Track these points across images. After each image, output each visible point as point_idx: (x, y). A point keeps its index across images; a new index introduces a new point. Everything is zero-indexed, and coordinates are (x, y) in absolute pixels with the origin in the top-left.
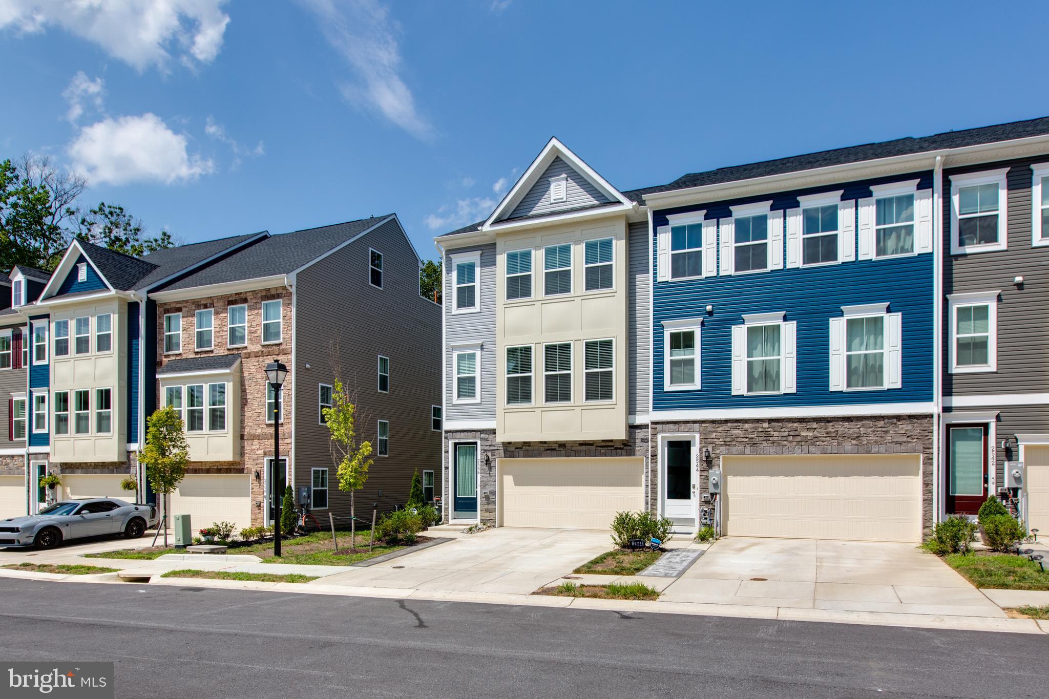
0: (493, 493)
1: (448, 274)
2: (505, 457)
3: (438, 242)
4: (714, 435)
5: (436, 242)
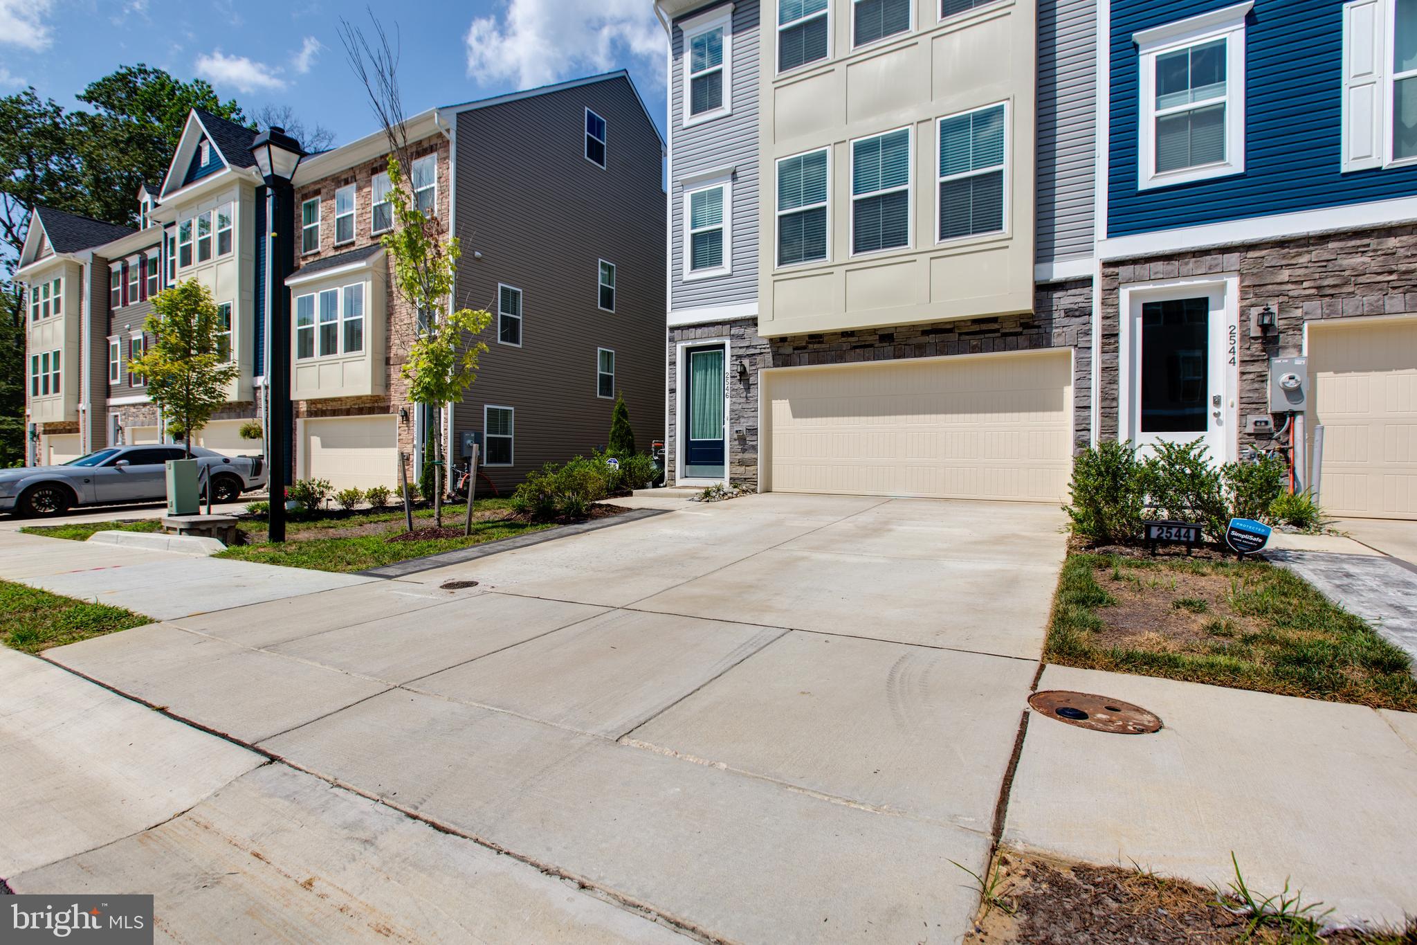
0: (753, 431)
1: (677, 60)
2: (775, 365)
4: (1285, 275)
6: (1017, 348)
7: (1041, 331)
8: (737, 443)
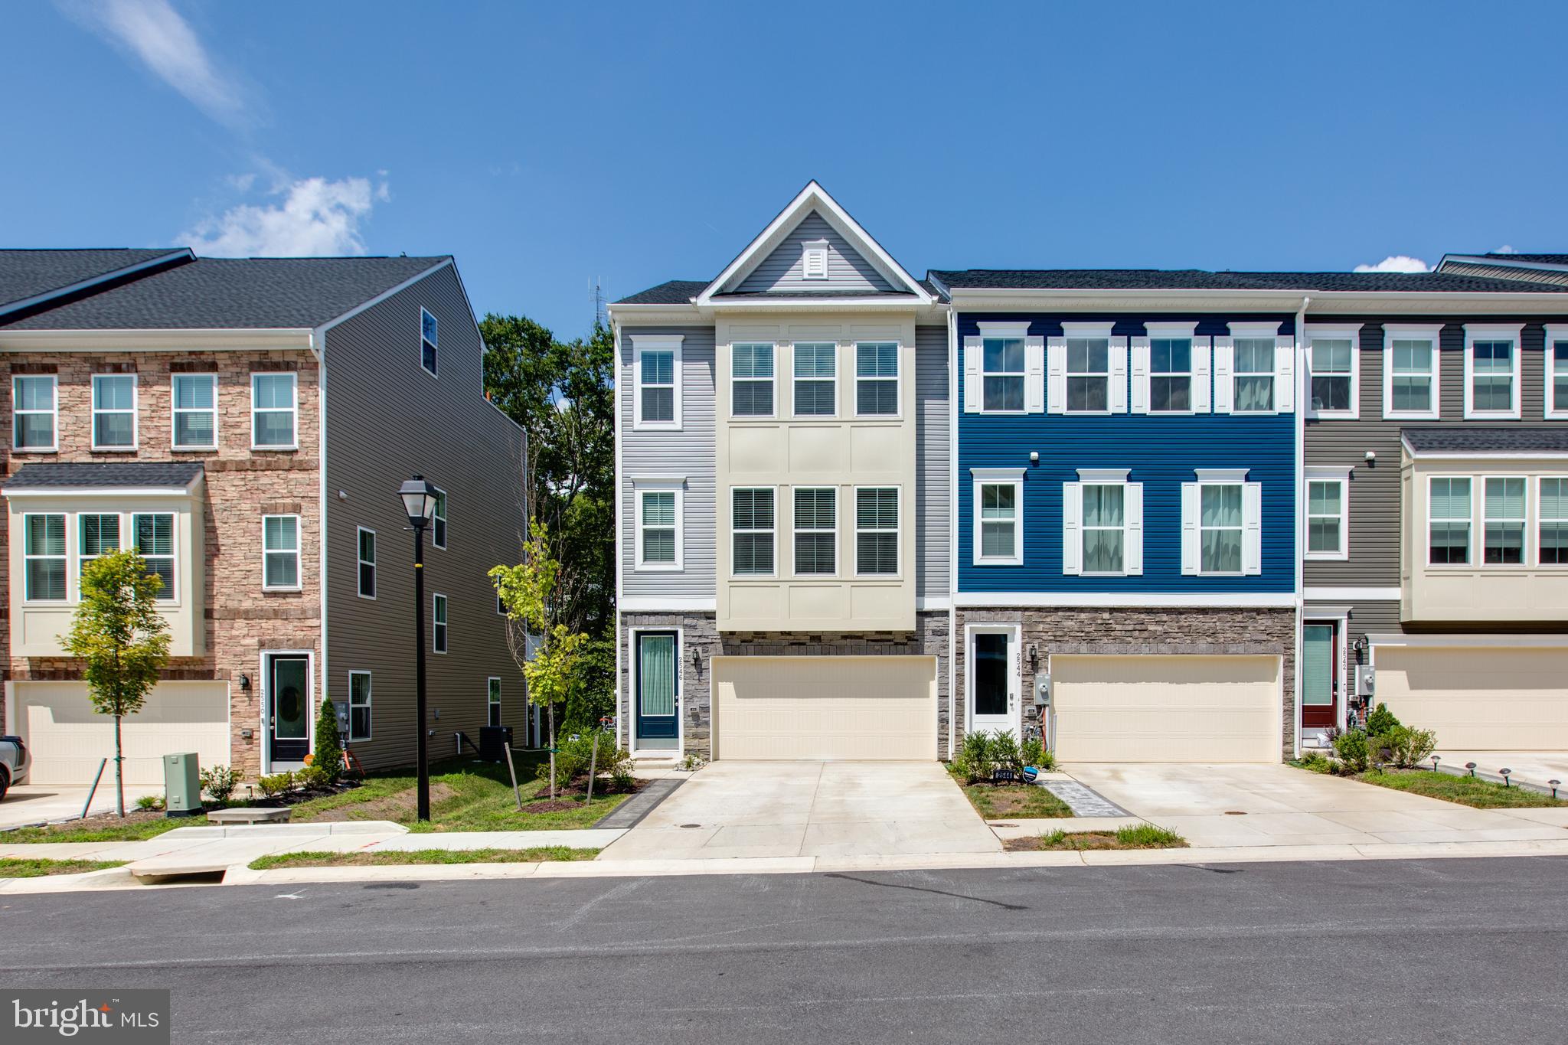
0: (706, 709)
1: (626, 365)
2: (725, 654)
3: (613, 312)
4: (1041, 627)
5: (610, 312)
6: (904, 654)
7: (919, 643)
8: (691, 719)
